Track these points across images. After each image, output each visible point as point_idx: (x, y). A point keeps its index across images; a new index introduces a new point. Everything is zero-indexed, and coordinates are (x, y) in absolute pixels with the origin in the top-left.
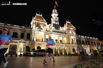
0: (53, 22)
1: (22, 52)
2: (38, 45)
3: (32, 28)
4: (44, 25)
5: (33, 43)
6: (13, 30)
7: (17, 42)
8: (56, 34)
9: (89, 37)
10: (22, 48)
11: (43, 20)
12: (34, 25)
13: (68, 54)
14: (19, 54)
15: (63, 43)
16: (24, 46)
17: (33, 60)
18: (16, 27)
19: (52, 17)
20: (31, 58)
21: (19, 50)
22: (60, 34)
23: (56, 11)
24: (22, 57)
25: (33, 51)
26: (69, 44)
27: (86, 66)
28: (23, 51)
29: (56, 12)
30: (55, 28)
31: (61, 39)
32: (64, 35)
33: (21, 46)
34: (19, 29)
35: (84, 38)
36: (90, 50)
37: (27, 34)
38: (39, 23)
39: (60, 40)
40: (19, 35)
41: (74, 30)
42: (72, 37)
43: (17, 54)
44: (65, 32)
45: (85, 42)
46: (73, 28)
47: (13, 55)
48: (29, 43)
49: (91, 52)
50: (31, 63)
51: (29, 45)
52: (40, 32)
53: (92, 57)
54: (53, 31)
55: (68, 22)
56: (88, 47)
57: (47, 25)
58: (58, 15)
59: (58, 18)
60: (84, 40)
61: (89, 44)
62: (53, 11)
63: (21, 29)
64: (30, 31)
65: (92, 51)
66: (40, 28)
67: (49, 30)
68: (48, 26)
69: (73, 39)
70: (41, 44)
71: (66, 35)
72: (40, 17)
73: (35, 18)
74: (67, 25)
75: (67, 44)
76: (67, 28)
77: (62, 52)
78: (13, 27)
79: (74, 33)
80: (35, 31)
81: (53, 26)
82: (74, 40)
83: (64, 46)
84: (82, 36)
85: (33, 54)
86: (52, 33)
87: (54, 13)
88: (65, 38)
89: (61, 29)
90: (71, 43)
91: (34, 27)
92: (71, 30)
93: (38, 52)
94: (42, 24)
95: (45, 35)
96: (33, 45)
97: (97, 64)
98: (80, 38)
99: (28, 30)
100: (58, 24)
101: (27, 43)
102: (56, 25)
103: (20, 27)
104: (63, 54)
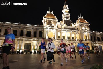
0: (64, 18)
3: (44, 26)
4: (56, 23)
5: (45, 41)
6: (27, 29)
7: (31, 41)
8: (68, 31)
10: (35, 46)
11: (54, 17)
12: (45, 23)
14: (33, 51)
15: (76, 40)
16: (37, 44)
18: (29, 26)
19: (63, 13)
21: (33, 48)
22: (72, 30)
23: (67, 6)
24: (36, 55)
29: (67, 8)
30: (67, 24)
31: (73, 35)
32: (77, 31)
33: (34, 44)
34: (32, 28)
35: (99, 33)
37: (39, 32)
38: (50, 21)
39: (72, 37)
40: (32, 34)
41: (87, 25)
42: (86, 34)
43: (31, 52)
44: (77, 28)
45: (100, 38)
46: (86, 23)
47: (28, 53)
52: (51, 30)
54: (65, 28)
55: (81, 17)
57: (58, 22)
58: (69, 10)
59: (69, 14)
60: (100, 36)
62: (64, 7)
63: (34, 28)
64: (42, 29)
66: (51, 25)
67: (60, 27)
68: (59, 23)
69: (86, 36)
71: (78, 31)
72: (51, 14)
73: (46, 16)
74: (79, 21)
76: (79, 23)
78: (26, 27)
79: (88, 29)
80: (46, 29)
81: (64, 23)
82: (87, 37)
83: (77, 43)
84: (97, 32)
86: (63, 30)
87: (64, 9)
88: (78, 35)
89: (73, 25)
90: (84, 40)
92: (84, 26)
94: (53, 21)
95: (57, 32)
98: (95, 34)
99: (40, 29)
100: (70, 20)
101: (40, 41)
102: (67, 22)
103: (32, 26)
104: (76, 51)
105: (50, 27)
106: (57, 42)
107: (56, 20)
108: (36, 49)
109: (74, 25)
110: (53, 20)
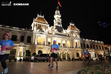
0: (56, 24)
1: (22, 57)
2: (39, 49)
3: (33, 30)
4: (46, 27)
5: (34, 47)
6: (12, 33)
7: (16, 46)
8: (59, 37)
9: (94, 41)
10: (21, 52)
11: (45, 21)
12: (35, 27)
13: (72, 58)
14: (18, 58)
15: (66, 47)
16: (23, 50)
17: (33, 65)
18: (16, 29)
19: (55, 18)
20: (32, 63)
21: (18, 55)
22: (63, 37)
23: (59, 12)
24: (22, 62)
25: (34, 56)
26: (73, 47)
27: (90, 71)
28: (23, 55)
29: (59, 13)
30: (58, 30)
31: (64, 42)
33: (21, 50)
34: (19, 32)
35: (89, 41)
36: (95, 54)
37: (27, 37)
38: (41, 25)
39: (63, 44)
40: (19, 38)
41: (78, 33)
42: (76, 41)
43: (16, 59)
44: (68, 35)
45: (89, 46)
46: (77, 30)
47: (12, 60)
48: (30, 47)
49: (96, 57)
50: (31, 68)
51: (29, 49)
52: (41, 35)
53: (97, 62)
54: (56, 34)
55: (72, 24)
56: (93, 51)
57: (49, 27)
58: (61, 16)
59: (61, 20)
60: (89, 44)
61: (94, 48)
62: (56, 12)
63: (21, 32)
64: (31, 33)
65: (97, 55)
66: (41, 30)
67: (51, 33)
68: (50, 29)
69: (76, 43)
70: (42, 48)
71: (69, 38)
72: (42, 18)
73: (36, 20)
74: (70, 27)
75: (70, 48)
76: (70, 30)
77: (65, 56)
78: (12, 29)
79: (78, 36)
80: (35, 33)
81: (56, 29)
82: (78, 44)
83: (68, 50)
84: (86, 39)
85: (33, 59)
86: (54, 36)
87: (56, 14)
88: (69, 41)
89: (64, 32)
90: (74, 47)
91: (35, 29)
92: (75, 33)
93: (39, 57)
94: (44, 26)
95: (47, 38)
96: (33, 49)
97: (102, 70)
98: (85, 41)
99: (29, 33)
100: (61, 26)
101: (27, 47)
102: (59, 27)
103: (19, 29)
104: (67, 59)
105: (41, 32)
106: (47, 49)
107: (47, 25)
108: (22, 56)
109: (66, 31)
110: (43, 24)
